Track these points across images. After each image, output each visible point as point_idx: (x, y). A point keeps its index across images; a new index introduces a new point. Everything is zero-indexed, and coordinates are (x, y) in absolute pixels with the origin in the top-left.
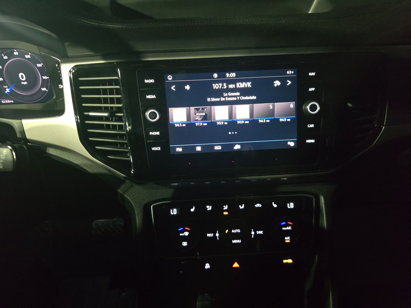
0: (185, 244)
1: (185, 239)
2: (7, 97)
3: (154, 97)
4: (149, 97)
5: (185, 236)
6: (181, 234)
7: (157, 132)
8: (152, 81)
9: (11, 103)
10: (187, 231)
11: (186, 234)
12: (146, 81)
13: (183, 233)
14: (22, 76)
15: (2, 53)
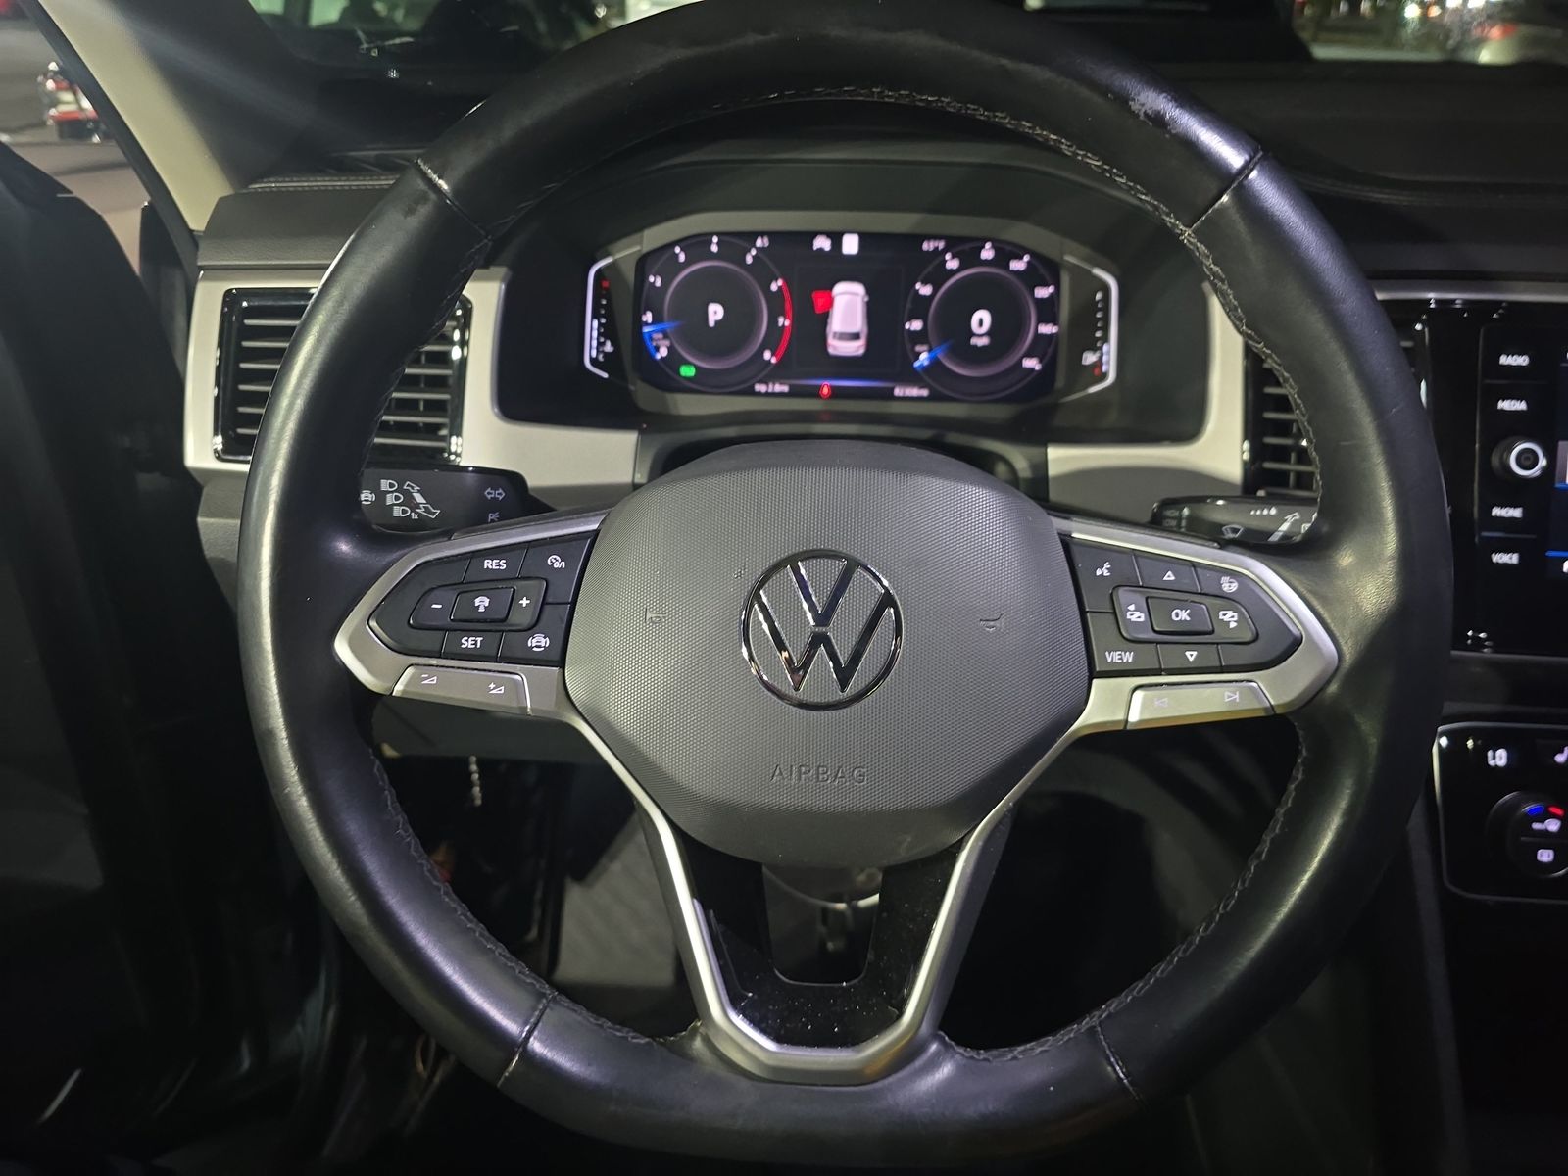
0: (1545, 856)
1: (1546, 839)
2: (913, 377)
3: (1521, 406)
4: (1505, 405)
5: (1547, 831)
6: (1536, 826)
7: (1515, 507)
8: (1522, 360)
9: (920, 399)
10: (1554, 816)
11: (1553, 826)
12: (1504, 360)
13: (1543, 822)
14: (981, 320)
15: (945, 251)
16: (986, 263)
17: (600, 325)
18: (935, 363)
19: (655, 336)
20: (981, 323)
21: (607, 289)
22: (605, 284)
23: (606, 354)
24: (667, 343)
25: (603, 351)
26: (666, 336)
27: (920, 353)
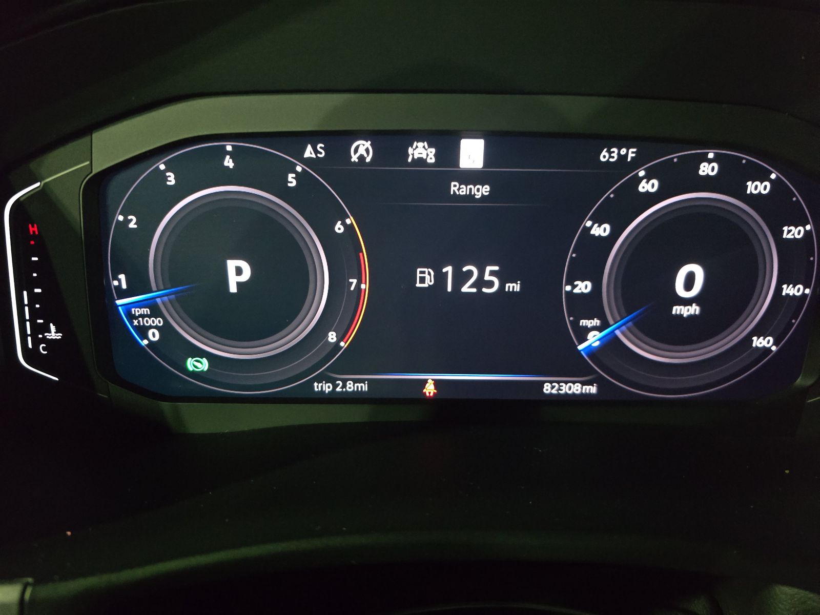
2: (575, 366)
9: (583, 399)
14: (690, 277)
15: (637, 163)
16: (707, 183)
17: (33, 298)
18: (612, 344)
19: (137, 311)
20: (689, 282)
21: (38, 237)
22: (33, 229)
23: (50, 343)
24: (159, 322)
25: (44, 340)
26: (155, 312)
27: (588, 330)
